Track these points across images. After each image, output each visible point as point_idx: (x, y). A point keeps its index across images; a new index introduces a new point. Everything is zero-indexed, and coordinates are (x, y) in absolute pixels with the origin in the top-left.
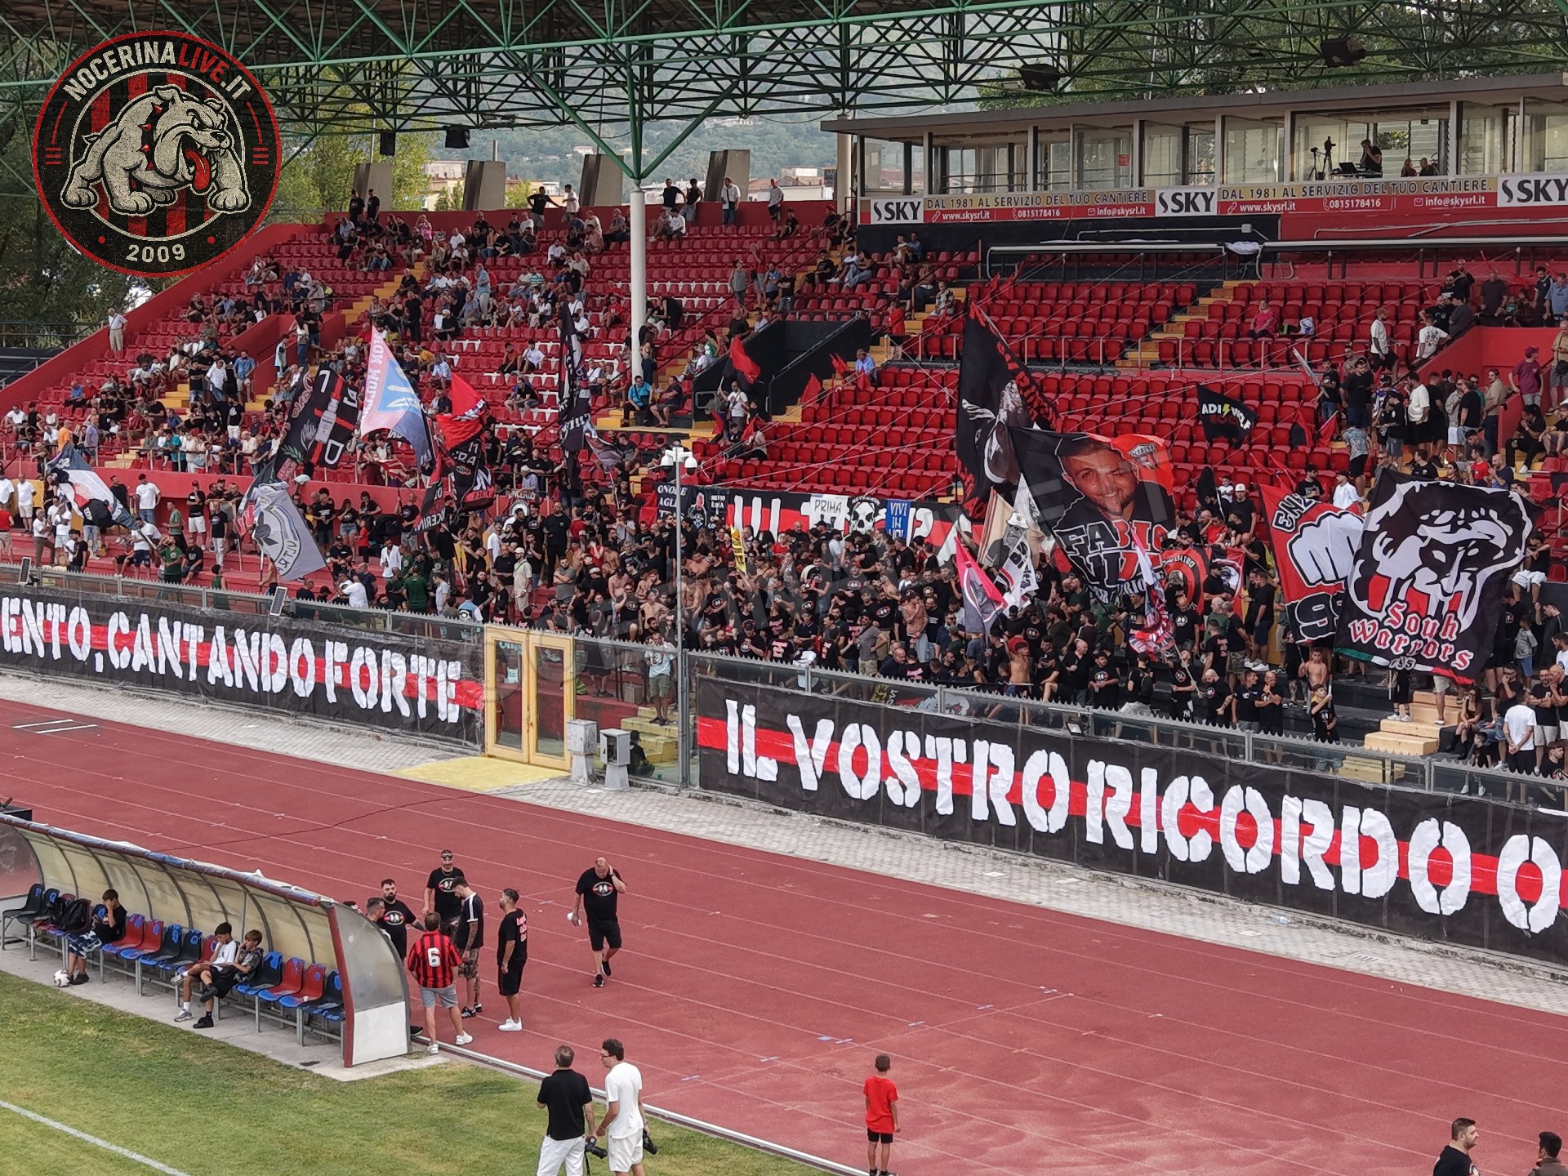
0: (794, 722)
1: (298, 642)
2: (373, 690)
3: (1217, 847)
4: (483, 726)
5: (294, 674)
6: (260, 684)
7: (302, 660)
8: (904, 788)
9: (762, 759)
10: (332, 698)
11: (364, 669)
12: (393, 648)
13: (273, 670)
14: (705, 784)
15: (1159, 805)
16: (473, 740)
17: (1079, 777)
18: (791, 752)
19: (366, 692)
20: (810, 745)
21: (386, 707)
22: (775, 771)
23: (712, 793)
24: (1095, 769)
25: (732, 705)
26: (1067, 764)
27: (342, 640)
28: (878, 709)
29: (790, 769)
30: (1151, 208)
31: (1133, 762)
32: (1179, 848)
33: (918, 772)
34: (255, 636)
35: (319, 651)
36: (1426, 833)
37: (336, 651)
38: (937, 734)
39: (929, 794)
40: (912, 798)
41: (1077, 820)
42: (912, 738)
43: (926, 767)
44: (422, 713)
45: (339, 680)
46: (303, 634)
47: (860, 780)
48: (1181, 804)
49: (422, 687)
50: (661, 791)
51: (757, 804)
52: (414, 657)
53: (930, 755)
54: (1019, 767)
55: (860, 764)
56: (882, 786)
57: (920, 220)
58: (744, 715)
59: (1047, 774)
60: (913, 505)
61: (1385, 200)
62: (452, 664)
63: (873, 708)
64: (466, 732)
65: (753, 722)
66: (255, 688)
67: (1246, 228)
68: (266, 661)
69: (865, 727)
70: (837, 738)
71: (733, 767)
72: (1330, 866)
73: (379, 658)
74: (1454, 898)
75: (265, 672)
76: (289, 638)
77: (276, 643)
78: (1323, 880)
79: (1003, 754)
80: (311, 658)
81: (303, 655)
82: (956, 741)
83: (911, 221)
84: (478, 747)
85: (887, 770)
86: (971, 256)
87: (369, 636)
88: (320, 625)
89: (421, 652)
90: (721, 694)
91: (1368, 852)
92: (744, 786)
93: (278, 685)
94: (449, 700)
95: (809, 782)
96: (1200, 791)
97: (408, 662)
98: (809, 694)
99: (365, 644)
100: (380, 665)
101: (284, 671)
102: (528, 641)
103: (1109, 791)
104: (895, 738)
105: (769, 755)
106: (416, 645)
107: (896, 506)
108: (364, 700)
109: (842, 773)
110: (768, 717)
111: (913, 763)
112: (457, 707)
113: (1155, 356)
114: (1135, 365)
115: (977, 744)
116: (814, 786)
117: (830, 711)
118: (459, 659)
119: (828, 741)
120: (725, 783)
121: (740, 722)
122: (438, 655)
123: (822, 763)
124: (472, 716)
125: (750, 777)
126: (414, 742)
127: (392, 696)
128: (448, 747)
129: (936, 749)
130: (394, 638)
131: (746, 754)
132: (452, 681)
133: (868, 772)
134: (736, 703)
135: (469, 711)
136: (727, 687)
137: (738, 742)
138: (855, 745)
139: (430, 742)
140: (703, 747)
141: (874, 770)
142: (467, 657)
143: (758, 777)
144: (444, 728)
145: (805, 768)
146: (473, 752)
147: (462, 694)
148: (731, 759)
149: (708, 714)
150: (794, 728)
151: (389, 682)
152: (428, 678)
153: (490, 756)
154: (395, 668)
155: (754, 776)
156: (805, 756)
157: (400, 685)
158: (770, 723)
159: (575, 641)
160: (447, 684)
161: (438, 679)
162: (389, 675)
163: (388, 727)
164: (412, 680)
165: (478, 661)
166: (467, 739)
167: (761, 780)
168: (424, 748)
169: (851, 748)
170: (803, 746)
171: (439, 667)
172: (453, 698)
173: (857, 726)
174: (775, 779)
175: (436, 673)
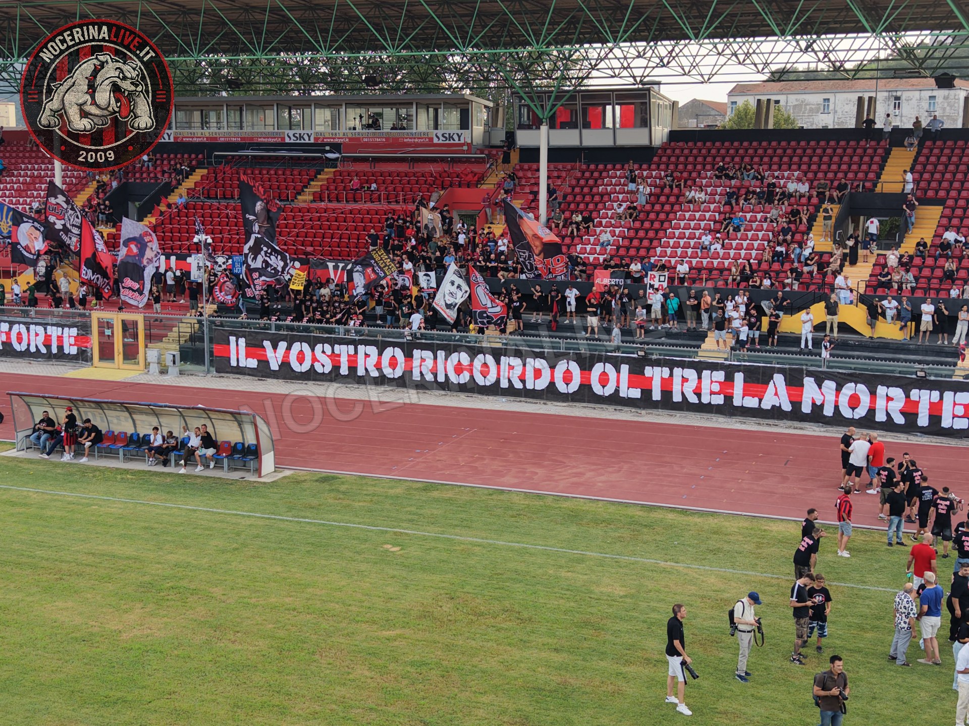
0: (267, 344)
2: (25, 343)
3: (472, 377)
4: (92, 355)
8: (323, 366)
9: (249, 359)
11: (19, 334)
12: (36, 324)
14: (219, 371)
15: (445, 364)
16: (87, 361)
17: (409, 356)
18: (265, 355)
19: (20, 343)
20: (275, 352)
21: (32, 350)
22: (256, 363)
23: (223, 375)
24: (417, 353)
25: (232, 339)
26: (403, 351)
27: (5, 321)
28: (310, 336)
29: (264, 362)
30: (283, 139)
31: (433, 349)
32: (454, 378)
33: (330, 359)
36: (562, 366)
37: (2, 327)
38: (340, 344)
39: (336, 367)
40: (328, 369)
41: (408, 372)
42: (327, 348)
43: (335, 357)
44: (54, 351)
45: (4, 339)
47: (301, 364)
48: (456, 362)
49: (54, 340)
50: (197, 376)
51: (247, 377)
52: (49, 327)
53: (337, 352)
54: (380, 354)
55: (301, 358)
56: (312, 366)
57: (172, 140)
58: (239, 342)
59: (394, 356)
61: (387, 139)
62: (72, 329)
63: (307, 336)
64: (83, 356)
65: (244, 345)
67: (328, 148)
69: (303, 343)
70: (289, 348)
71: (234, 363)
72: (521, 380)
73: (28, 329)
74: (574, 387)
78: (518, 385)
79: (373, 350)
82: (349, 346)
83: (167, 140)
84: (90, 364)
85: (314, 359)
86: (200, 156)
87: (21, 319)
89: (53, 325)
90: (227, 334)
91: (538, 373)
92: (240, 371)
94: (70, 345)
95: (274, 366)
96: (464, 358)
97: (45, 330)
98: (274, 332)
99: (19, 323)
100: (28, 332)
102: (117, 318)
103: (423, 360)
104: (319, 347)
105: (253, 357)
106: (49, 322)
108: (19, 347)
109: (291, 363)
110: (253, 342)
111: (328, 356)
112: (76, 348)
113: (311, 198)
114: (305, 201)
115: (359, 347)
116: (277, 368)
117: (284, 338)
118: (76, 327)
119: (284, 350)
120: (229, 370)
121: (237, 345)
122: (63, 326)
123: (281, 359)
124: (84, 351)
125: (243, 367)
126: (52, 364)
127: (36, 346)
128: (72, 365)
129: (340, 350)
130: (36, 319)
131: (241, 358)
132: (72, 336)
133: (305, 361)
134: (235, 338)
135: (83, 349)
136: (230, 332)
137: (236, 353)
138: (298, 351)
139: (60, 363)
140: (218, 356)
141: (308, 360)
142: (81, 325)
143: (247, 366)
144: (68, 357)
145: (272, 362)
146: (86, 366)
147: (78, 342)
148: (233, 361)
149: (220, 343)
150: (267, 346)
151: (34, 339)
152: (57, 336)
153: (96, 367)
154: (38, 332)
155: (245, 366)
156: (273, 357)
157: (41, 340)
158: (253, 344)
159: (144, 316)
160: (69, 338)
161: (64, 336)
162: (34, 336)
163: (34, 358)
164: (48, 337)
165: (88, 327)
166: (82, 361)
167: (248, 368)
168: (59, 366)
169: (296, 352)
170: (271, 353)
171: (64, 331)
172: (73, 343)
173: (299, 343)
174: (256, 367)
175: (62, 334)
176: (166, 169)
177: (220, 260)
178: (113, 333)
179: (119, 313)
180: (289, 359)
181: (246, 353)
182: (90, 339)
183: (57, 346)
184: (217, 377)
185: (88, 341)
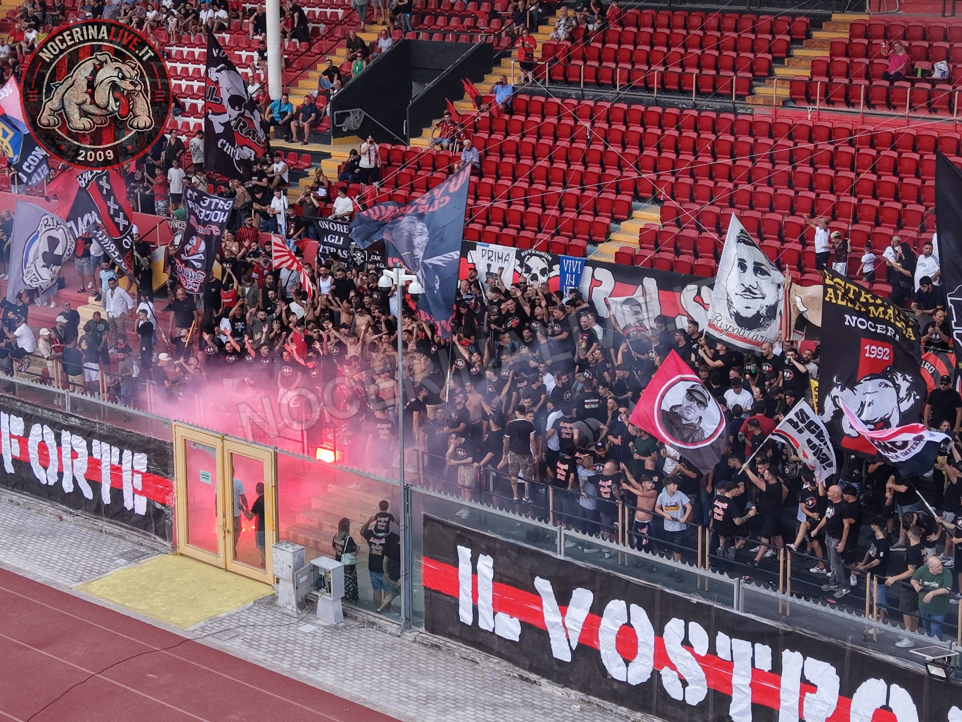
0: (543, 585)
2: (53, 469)
4: (174, 524)
8: (685, 683)
9: (500, 615)
10: (10, 469)
11: (43, 446)
12: (73, 430)
14: (432, 628)
16: (163, 536)
18: (540, 615)
19: (45, 469)
20: (563, 613)
21: (68, 487)
22: (518, 630)
23: (440, 640)
25: (464, 552)
26: (917, 702)
27: (19, 413)
28: (654, 590)
29: (536, 633)
33: (705, 669)
37: (12, 424)
38: (732, 634)
39: (720, 696)
40: (696, 695)
42: (698, 634)
43: (716, 667)
44: (106, 498)
45: (17, 453)
47: (627, 663)
49: (106, 472)
50: (380, 628)
51: (495, 661)
52: (95, 442)
53: (723, 653)
54: (847, 690)
55: (627, 646)
56: (656, 675)
58: (480, 566)
59: (887, 708)
60: (588, 263)
62: (138, 456)
63: (644, 588)
64: (156, 524)
65: (490, 574)
69: (634, 607)
70: (597, 610)
71: (466, 617)
73: (58, 438)
82: (758, 646)
84: (169, 544)
85: (661, 658)
87: (47, 414)
89: (102, 438)
90: (452, 538)
92: (479, 640)
94: (135, 491)
95: (561, 651)
97: (90, 447)
98: (562, 558)
99: (43, 421)
100: (59, 444)
102: (222, 446)
104: (675, 628)
105: (511, 611)
106: (98, 430)
107: (571, 263)
108: (44, 476)
109: (602, 652)
110: (510, 573)
111: (698, 658)
112: (144, 500)
113: (785, 92)
114: (768, 102)
115: (787, 654)
116: (567, 657)
117: (588, 580)
118: (146, 451)
119: (585, 612)
120: (456, 632)
121: (475, 571)
122: (121, 444)
123: (578, 635)
124: (160, 512)
125: (486, 631)
126: (99, 528)
127: (74, 479)
128: (136, 539)
129: (732, 651)
130: (73, 419)
131: (482, 606)
132: (138, 472)
133: (638, 657)
134: (470, 550)
135: (158, 506)
136: (458, 532)
137: (472, 592)
138: (621, 624)
139: (117, 530)
140: (430, 589)
141: (644, 655)
142: (155, 451)
143: (496, 632)
144: (131, 517)
145: (556, 636)
146: (163, 550)
147: (149, 487)
148: (464, 609)
149: (435, 556)
150: (544, 592)
151: (70, 463)
152: (112, 465)
153: (181, 554)
154: (76, 450)
155: (491, 631)
156: (557, 623)
157: (81, 468)
158: (512, 579)
159: (276, 454)
160: (133, 475)
161: (123, 468)
162: (69, 456)
163: (70, 507)
164: (94, 465)
165: (166, 457)
166: (157, 533)
167: (499, 637)
168: (111, 537)
169: (615, 625)
170: (554, 612)
171: (123, 456)
172: (140, 489)
173: (623, 603)
174: (517, 640)
175: (120, 462)
176: (498, 7)
177: (536, 264)
179: (226, 437)
180: (598, 641)
181: (494, 597)
182: (171, 486)
183: (111, 488)
184: (426, 645)
185: (168, 490)
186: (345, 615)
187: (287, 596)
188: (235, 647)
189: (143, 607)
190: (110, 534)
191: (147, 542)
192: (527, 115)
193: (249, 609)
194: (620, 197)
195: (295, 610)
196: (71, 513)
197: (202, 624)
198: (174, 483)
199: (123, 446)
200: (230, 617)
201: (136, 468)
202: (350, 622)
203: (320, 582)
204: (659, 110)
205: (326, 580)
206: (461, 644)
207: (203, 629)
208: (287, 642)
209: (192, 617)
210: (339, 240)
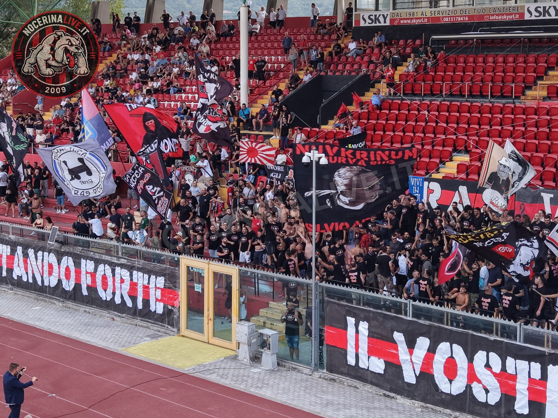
0: (399, 337)
1: (65, 258)
2: (110, 290)
4: (179, 317)
5: (63, 277)
6: (43, 281)
7: (67, 269)
8: (487, 391)
9: (372, 358)
10: (85, 292)
11: (104, 277)
12: (122, 266)
13: (50, 273)
14: (331, 370)
16: (172, 325)
18: (397, 356)
19: (105, 290)
20: (411, 353)
21: (118, 300)
22: (383, 367)
23: (335, 376)
25: (351, 321)
27: (91, 259)
28: (467, 334)
29: (394, 367)
30: (522, 15)
33: (499, 381)
34: (40, 253)
35: (77, 265)
37: (87, 266)
38: (516, 357)
39: (509, 398)
40: (494, 398)
42: (495, 360)
43: (506, 380)
44: (140, 306)
45: (89, 283)
46: (68, 254)
47: (451, 381)
49: (140, 290)
50: (299, 371)
51: (369, 387)
52: (135, 272)
53: (510, 370)
55: (450, 370)
56: (469, 387)
57: (388, 23)
58: (360, 328)
60: (426, 180)
62: (159, 278)
63: (462, 333)
64: (167, 320)
65: (366, 333)
66: (40, 283)
68: (46, 268)
69: (455, 346)
70: (432, 350)
71: (351, 360)
73: (113, 271)
75: (46, 275)
76: (60, 256)
77: (52, 258)
80: (72, 268)
81: (68, 266)
82: (533, 364)
83: (382, 24)
84: (175, 330)
85: (472, 377)
86: (418, 42)
87: (107, 258)
88: (78, 250)
89: (139, 270)
90: (344, 313)
92: (359, 374)
93: (54, 283)
94: (157, 300)
95: (410, 377)
97: (131, 275)
98: (410, 318)
99: (105, 262)
100: (114, 275)
101: (57, 275)
102: (208, 267)
104: (480, 357)
105: (379, 355)
106: (136, 264)
107: (416, 180)
108: (105, 295)
109: (435, 376)
110: (379, 331)
111: (495, 374)
112: (162, 304)
113: (544, 93)
114: (535, 98)
115: (551, 367)
116: (413, 381)
117: (426, 332)
118: (164, 275)
119: (425, 352)
120: (345, 370)
121: (357, 332)
122: (149, 272)
123: (420, 366)
124: (171, 311)
125: (363, 369)
126: (135, 323)
127: (122, 295)
128: (156, 328)
129: (516, 368)
130: (123, 260)
131: (361, 353)
132: (159, 288)
133: (457, 377)
134: (354, 319)
135: (170, 307)
136: (347, 308)
137: (355, 345)
138: (447, 357)
139: (145, 324)
140: (329, 345)
141: (462, 376)
142: (169, 274)
143: (370, 369)
144: (154, 316)
145: (407, 368)
146: (172, 333)
147: (165, 297)
148: (350, 356)
149: (333, 324)
150: (399, 341)
151: (120, 286)
152: (144, 285)
153: (183, 336)
154: (124, 278)
155: (367, 368)
156: (407, 360)
157: (126, 289)
158: (379, 334)
159: (240, 270)
160: (156, 290)
161: (150, 286)
162: (119, 282)
163: (119, 313)
164: (133, 286)
165: (175, 278)
166: (168, 324)
167: (372, 372)
168: (141, 328)
169: (443, 358)
170: (405, 353)
171: (151, 279)
172: (159, 298)
173: (448, 344)
174: (382, 372)
175: (149, 283)
176: (373, 58)
178: (203, 289)
179: (210, 262)
180: (432, 368)
181: (368, 346)
182: (178, 295)
183: (143, 299)
184: (327, 379)
185: (176, 297)
186: (278, 364)
187: (244, 353)
188: (213, 378)
189: (159, 359)
190: (141, 326)
191: (163, 330)
192: (390, 110)
193: (222, 361)
194: (445, 149)
195: (248, 362)
196: (119, 316)
197: (194, 367)
198: (180, 293)
199: (150, 273)
200: (210, 364)
201: (158, 286)
202: (282, 368)
203: (264, 344)
204: (469, 104)
205: (268, 342)
206: (348, 378)
207: (194, 369)
208: (243, 376)
209: (187, 364)
210: (278, 176)
